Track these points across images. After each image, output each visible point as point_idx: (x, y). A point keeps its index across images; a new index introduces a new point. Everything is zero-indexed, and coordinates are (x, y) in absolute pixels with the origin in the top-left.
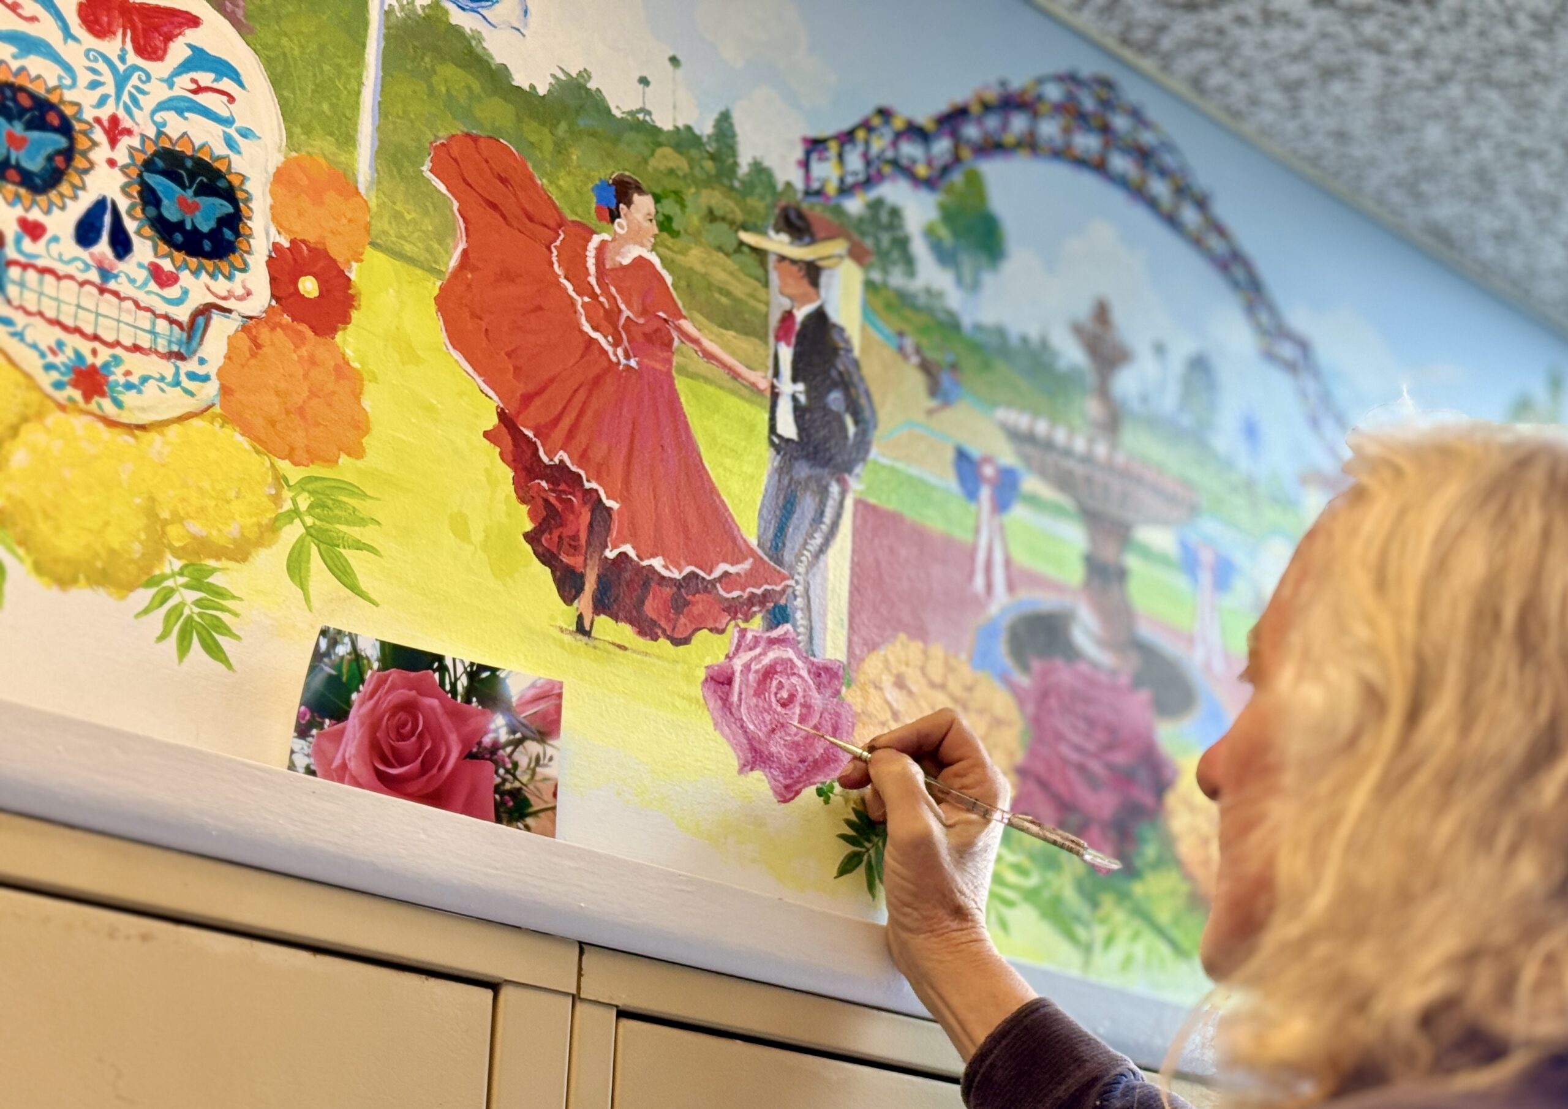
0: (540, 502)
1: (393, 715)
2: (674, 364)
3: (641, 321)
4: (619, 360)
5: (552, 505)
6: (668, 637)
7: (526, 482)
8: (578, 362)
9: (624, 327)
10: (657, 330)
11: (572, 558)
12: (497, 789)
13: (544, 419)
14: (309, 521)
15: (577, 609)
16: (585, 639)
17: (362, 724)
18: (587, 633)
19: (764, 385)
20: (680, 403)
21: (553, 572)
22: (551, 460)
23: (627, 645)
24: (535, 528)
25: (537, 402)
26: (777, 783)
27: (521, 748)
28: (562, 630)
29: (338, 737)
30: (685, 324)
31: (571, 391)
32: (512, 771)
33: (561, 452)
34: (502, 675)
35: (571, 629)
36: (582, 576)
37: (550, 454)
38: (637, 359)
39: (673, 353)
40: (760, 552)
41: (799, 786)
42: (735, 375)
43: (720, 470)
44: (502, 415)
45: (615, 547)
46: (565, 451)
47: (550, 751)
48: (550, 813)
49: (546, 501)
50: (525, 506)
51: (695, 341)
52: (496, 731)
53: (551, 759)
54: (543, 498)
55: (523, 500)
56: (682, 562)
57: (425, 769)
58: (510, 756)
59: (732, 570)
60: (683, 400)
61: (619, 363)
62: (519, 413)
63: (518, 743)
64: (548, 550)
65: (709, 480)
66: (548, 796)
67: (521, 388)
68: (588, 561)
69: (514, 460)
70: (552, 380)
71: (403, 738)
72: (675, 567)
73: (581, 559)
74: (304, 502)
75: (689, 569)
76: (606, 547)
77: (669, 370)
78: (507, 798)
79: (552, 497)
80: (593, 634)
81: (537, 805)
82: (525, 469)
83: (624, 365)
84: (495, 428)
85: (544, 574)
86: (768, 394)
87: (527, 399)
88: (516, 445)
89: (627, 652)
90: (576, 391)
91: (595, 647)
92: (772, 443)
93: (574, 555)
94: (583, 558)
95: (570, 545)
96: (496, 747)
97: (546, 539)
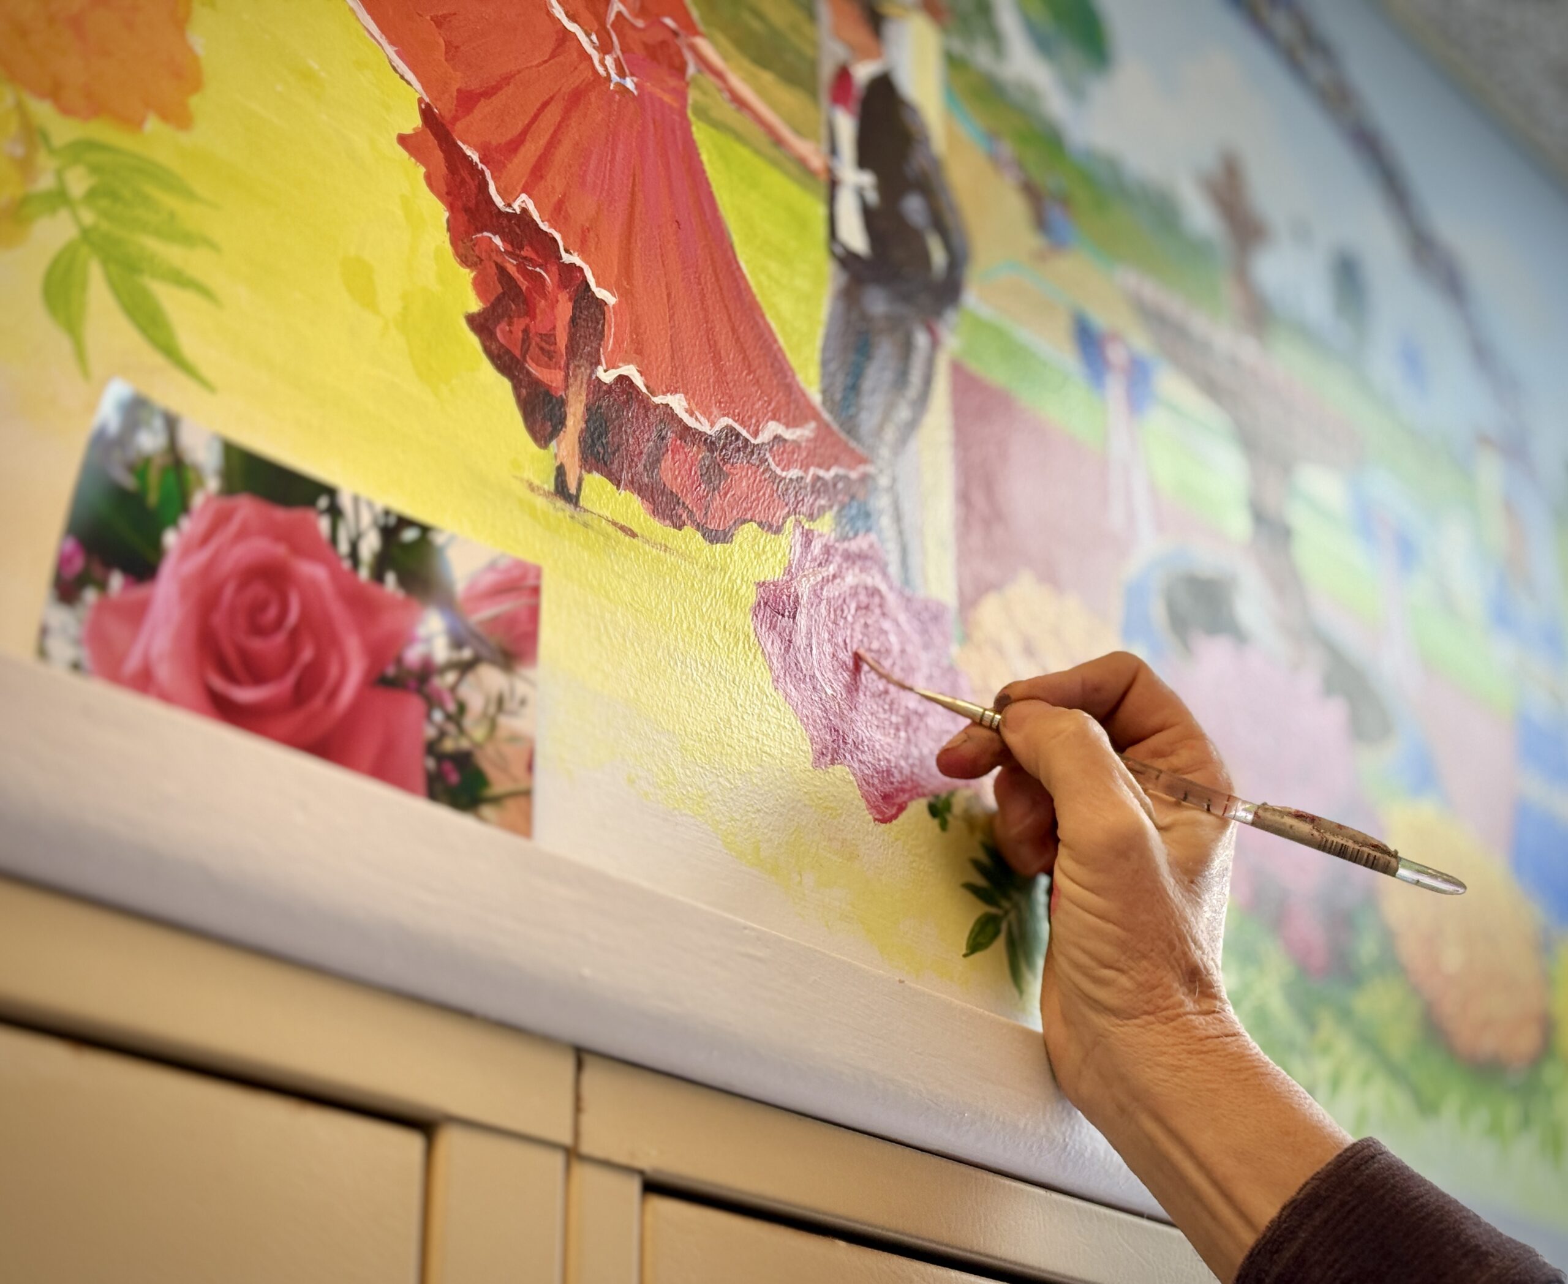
0: (493, 270)
1: (242, 586)
2: (690, 101)
3: (640, 23)
4: (608, 74)
5: (510, 278)
6: (698, 527)
7: (468, 234)
8: (546, 62)
9: (613, 25)
10: (663, 43)
11: (545, 371)
12: (431, 748)
13: (498, 138)
14: (88, 217)
15: (556, 456)
16: (569, 508)
17: (184, 593)
18: (573, 500)
19: (817, 162)
20: (701, 163)
21: (516, 388)
22: (509, 205)
23: (636, 530)
24: (485, 311)
25: (484, 108)
26: (872, 789)
27: (470, 679)
28: (532, 487)
29: (136, 614)
30: (704, 45)
31: (538, 105)
32: (457, 716)
33: (524, 197)
34: (439, 539)
35: (546, 487)
36: (562, 403)
37: (508, 195)
38: (635, 79)
39: (688, 84)
40: (826, 416)
41: (905, 797)
42: (778, 141)
43: (763, 278)
44: (427, 113)
45: (611, 366)
46: (530, 196)
47: (521, 688)
48: (522, 801)
49: (502, 270)
50: (467, 271)
51: (719, 75)
52: (428, 640)
53: (523, 702)
54: (497, 264)
55: (465, 260)
56: (715, 411)
57: (302, 693)
58: (453, 689)
59: (789, 434)
60: (704, 157)
61: (608, 78)
62: (455, 119)
63: (465, 668)
64: (508, 351)
65: (748, 288)
66: (519, 769)
67: (458, 81)
68: (571, 381)
69: (448, 193)
70: (507, 79)
71: (258, 630)
72: (703, 413)
73: (560, 375)
74: (78, 182)
75: (726, 421)
76: (598, 363)
77: (684, 106)
78: (448, 766)
79: (511, 265)
80: (581, 503)
81: (499, 784)
82: (466, 210)
83: (618, 84)
84: (417, 134)
85: (502, 388)
86: (823, 178)
87: (467, 100)
88: (452, 168)
89: (635, 541)
90: (545, 105)
91: (586, 525)
92: (833, 254)
93: (548, 367)
94: (563, 373)
95: (542, 349)
96: (427, 671)
97: (503, 331)
